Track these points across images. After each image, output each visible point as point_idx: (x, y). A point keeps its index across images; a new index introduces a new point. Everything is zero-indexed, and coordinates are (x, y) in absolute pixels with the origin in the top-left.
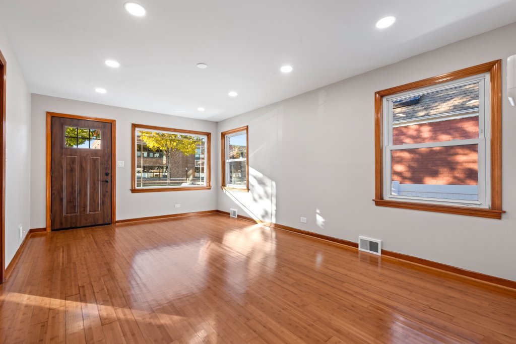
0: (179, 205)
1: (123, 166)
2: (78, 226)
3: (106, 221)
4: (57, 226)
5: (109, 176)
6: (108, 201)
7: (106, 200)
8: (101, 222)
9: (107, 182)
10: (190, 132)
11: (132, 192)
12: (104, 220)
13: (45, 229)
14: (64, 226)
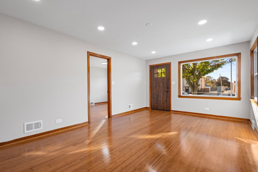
0: (208, 108)
1: (175, 84)
2: (158, 109)
3: (168, 109)
4: (152, 108)
5: (169, 89)
6: (168, 100)
7: (167, 100)
8: (165, 109)
9: (168, 91)
10: (218, 57)
11: (179, 97)
12: (167, 109)
13: (149, 108)
14: (154, 108)
